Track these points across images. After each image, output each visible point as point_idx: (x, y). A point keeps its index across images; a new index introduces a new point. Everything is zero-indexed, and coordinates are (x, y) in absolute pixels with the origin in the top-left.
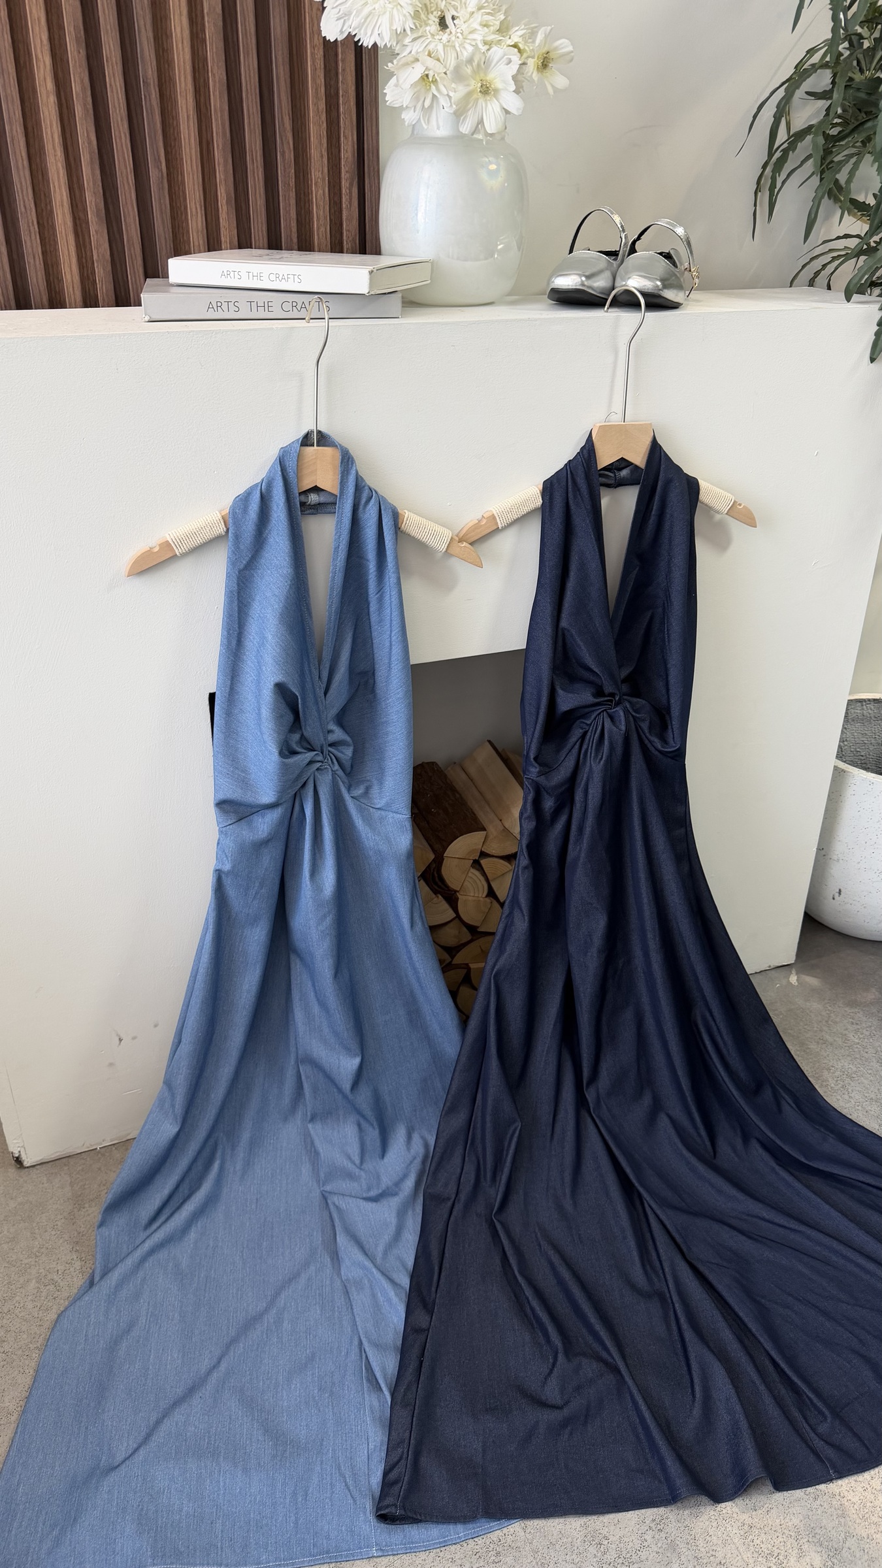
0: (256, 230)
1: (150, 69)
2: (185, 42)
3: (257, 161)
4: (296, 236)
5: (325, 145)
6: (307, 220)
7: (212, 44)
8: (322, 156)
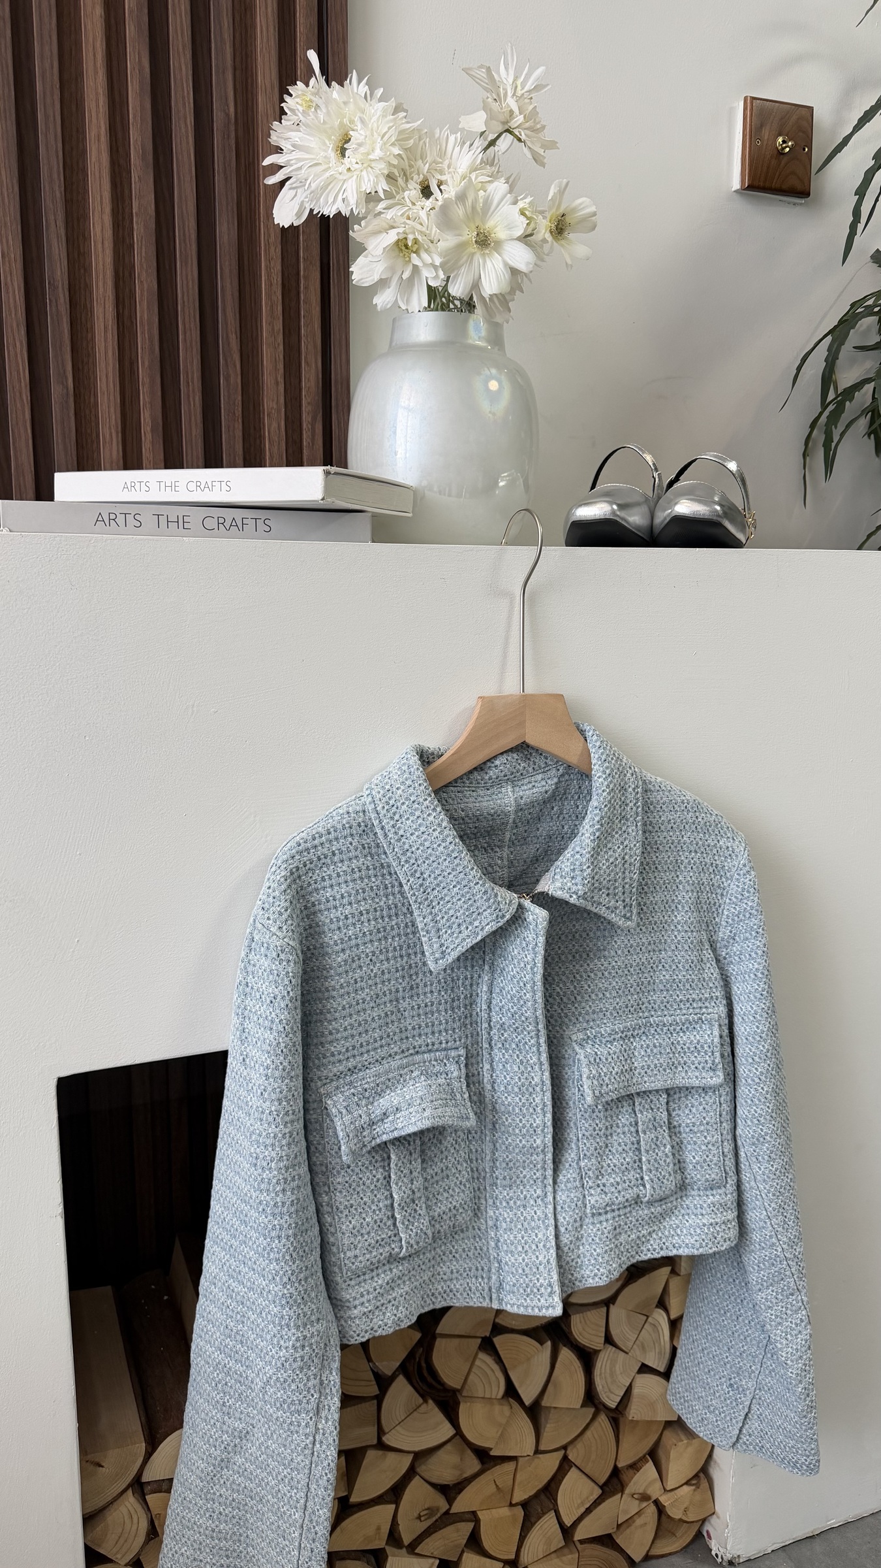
1: (59, 271)
2: (106, 243)
3: (193, 383)
5: (282, 371)
7: (141, 248)
8: (277, 383)
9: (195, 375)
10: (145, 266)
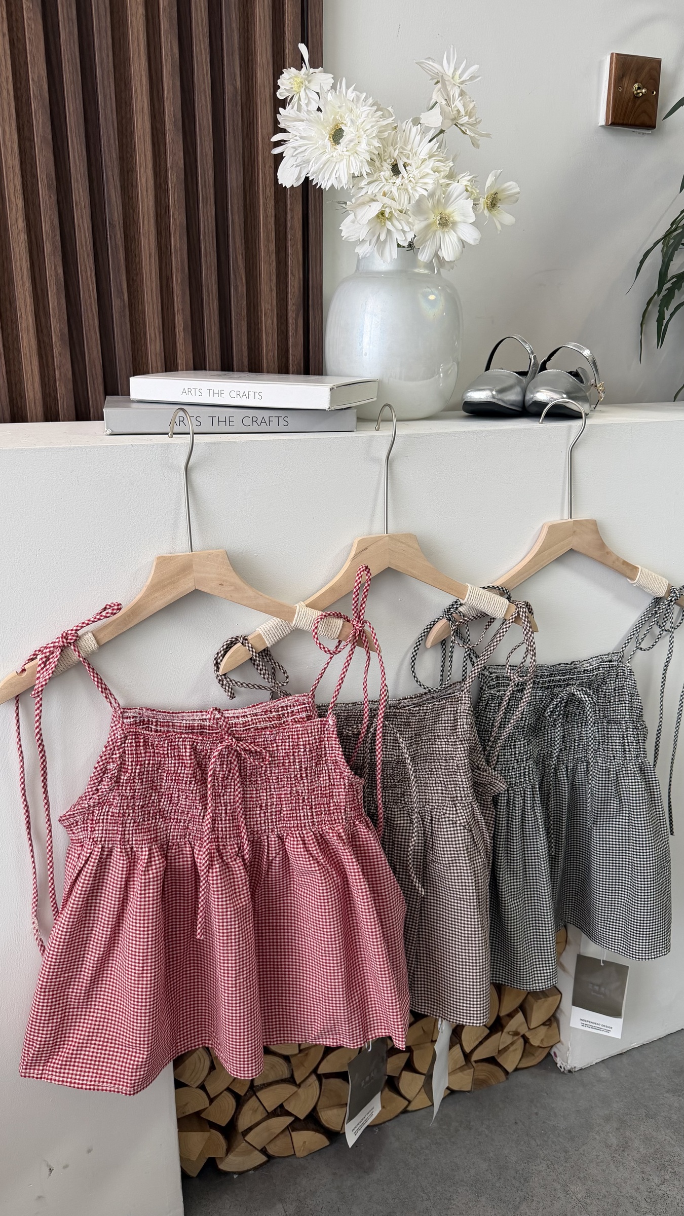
0: (210, 353)
1: (116, 214)
2: (149, 190)
3: (212, 293)
4: (247, 360)
5: (274, 281)
6: (257, 346)
7: (174, 193)
8: (271, 290)
10: (177, 207)
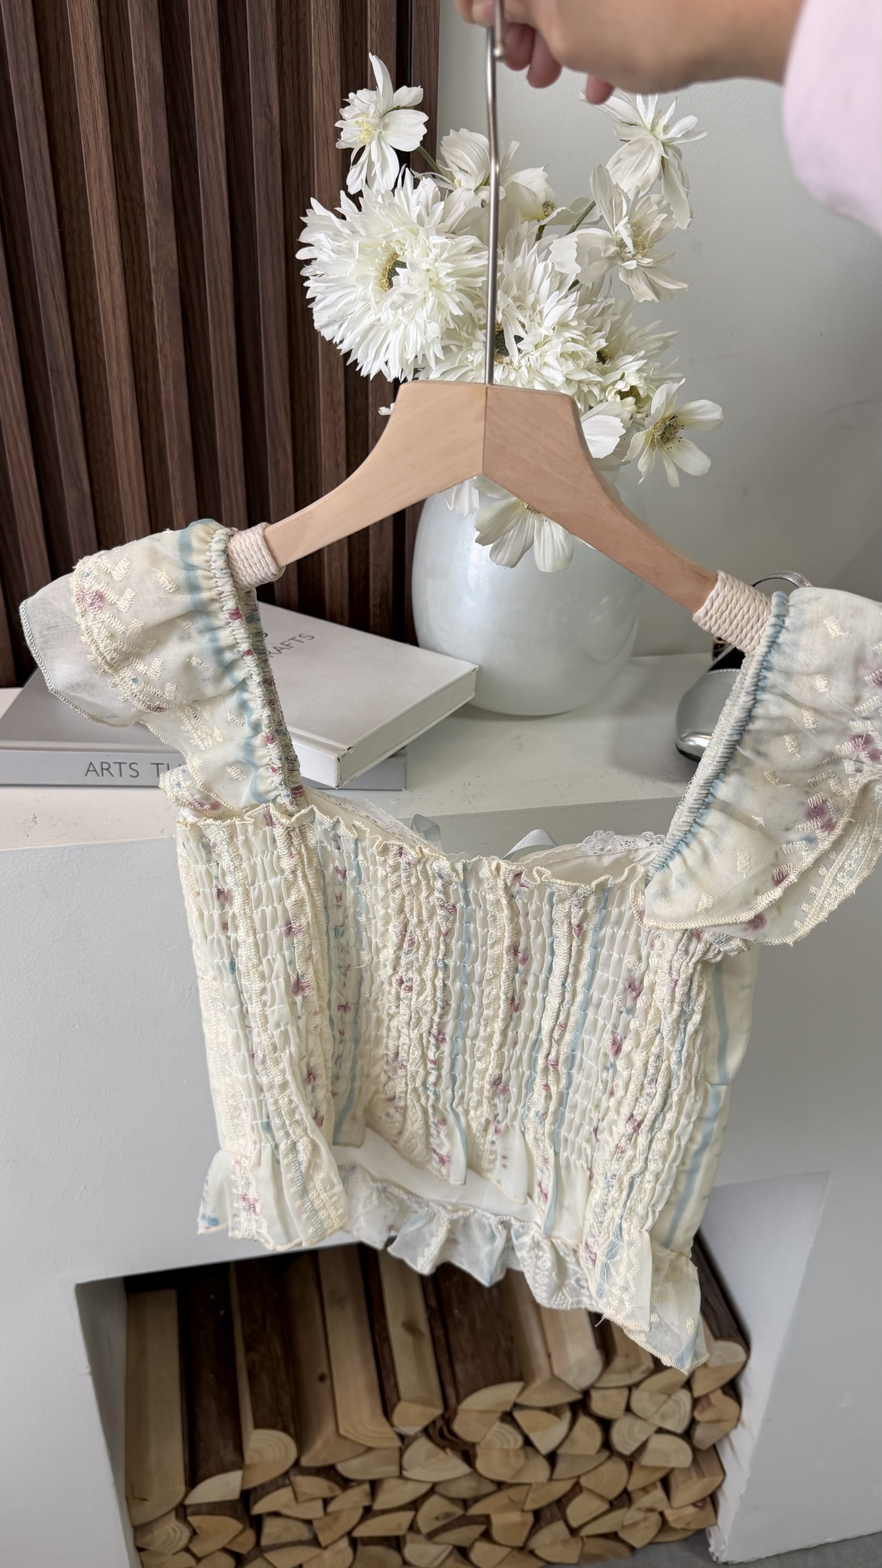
9: (236, 464)
10: (168, 336)
